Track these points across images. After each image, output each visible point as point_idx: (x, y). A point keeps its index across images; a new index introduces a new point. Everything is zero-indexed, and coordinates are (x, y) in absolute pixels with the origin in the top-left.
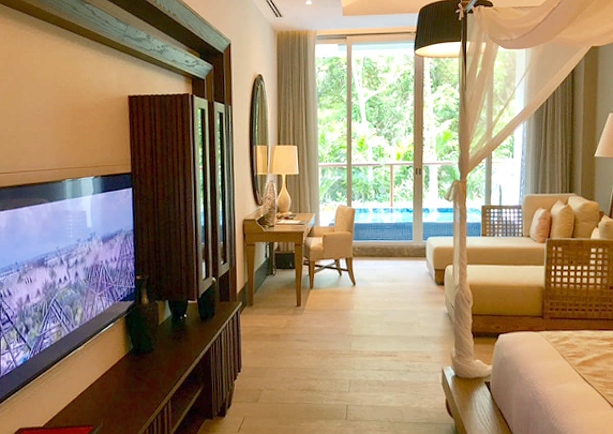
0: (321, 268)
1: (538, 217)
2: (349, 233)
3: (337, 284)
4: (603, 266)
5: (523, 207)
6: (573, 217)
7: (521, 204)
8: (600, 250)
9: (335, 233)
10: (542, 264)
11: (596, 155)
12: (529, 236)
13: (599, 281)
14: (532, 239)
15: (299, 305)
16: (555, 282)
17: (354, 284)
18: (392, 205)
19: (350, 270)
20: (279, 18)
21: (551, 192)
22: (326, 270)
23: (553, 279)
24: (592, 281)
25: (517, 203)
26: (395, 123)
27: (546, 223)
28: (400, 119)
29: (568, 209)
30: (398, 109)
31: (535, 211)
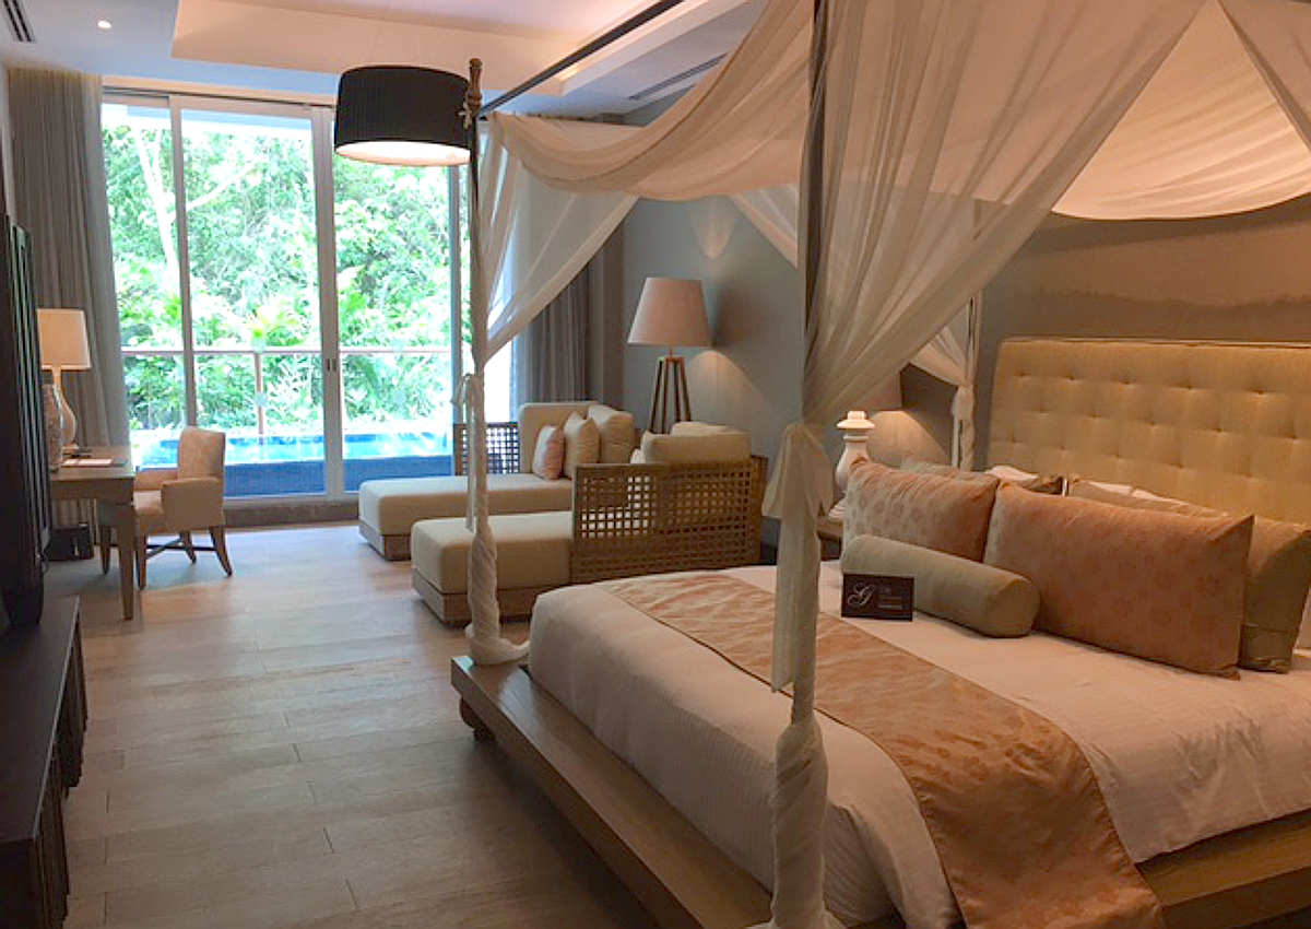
0: (157, 549)
1: (546, 440)
2: (215, 479)
3: (189, 576)
4: (650, 501)
5: (519, 425)
6: (597, 436)
7: (515, 420)
8: (647, 479)
9: (178, 481)
10: (568, 509)
11: (630, 341)
12: (531, 472)
13: (645, 523)
14: (538, 476)
15: (129, 618)
16: (588, 531)
17: (230, 573)
18: (261, 432)
19: (219, 548)
20: (25, 44)
21: (558, 400)
22: (166, 552)
23: (584, 526)
24: (637, 524)
25: (506, 419)
26: (240, 269)
27: (559, 447)
28: (251, 262)
29: (590, 427)
30: (245, 240)
31: (539, 430)
